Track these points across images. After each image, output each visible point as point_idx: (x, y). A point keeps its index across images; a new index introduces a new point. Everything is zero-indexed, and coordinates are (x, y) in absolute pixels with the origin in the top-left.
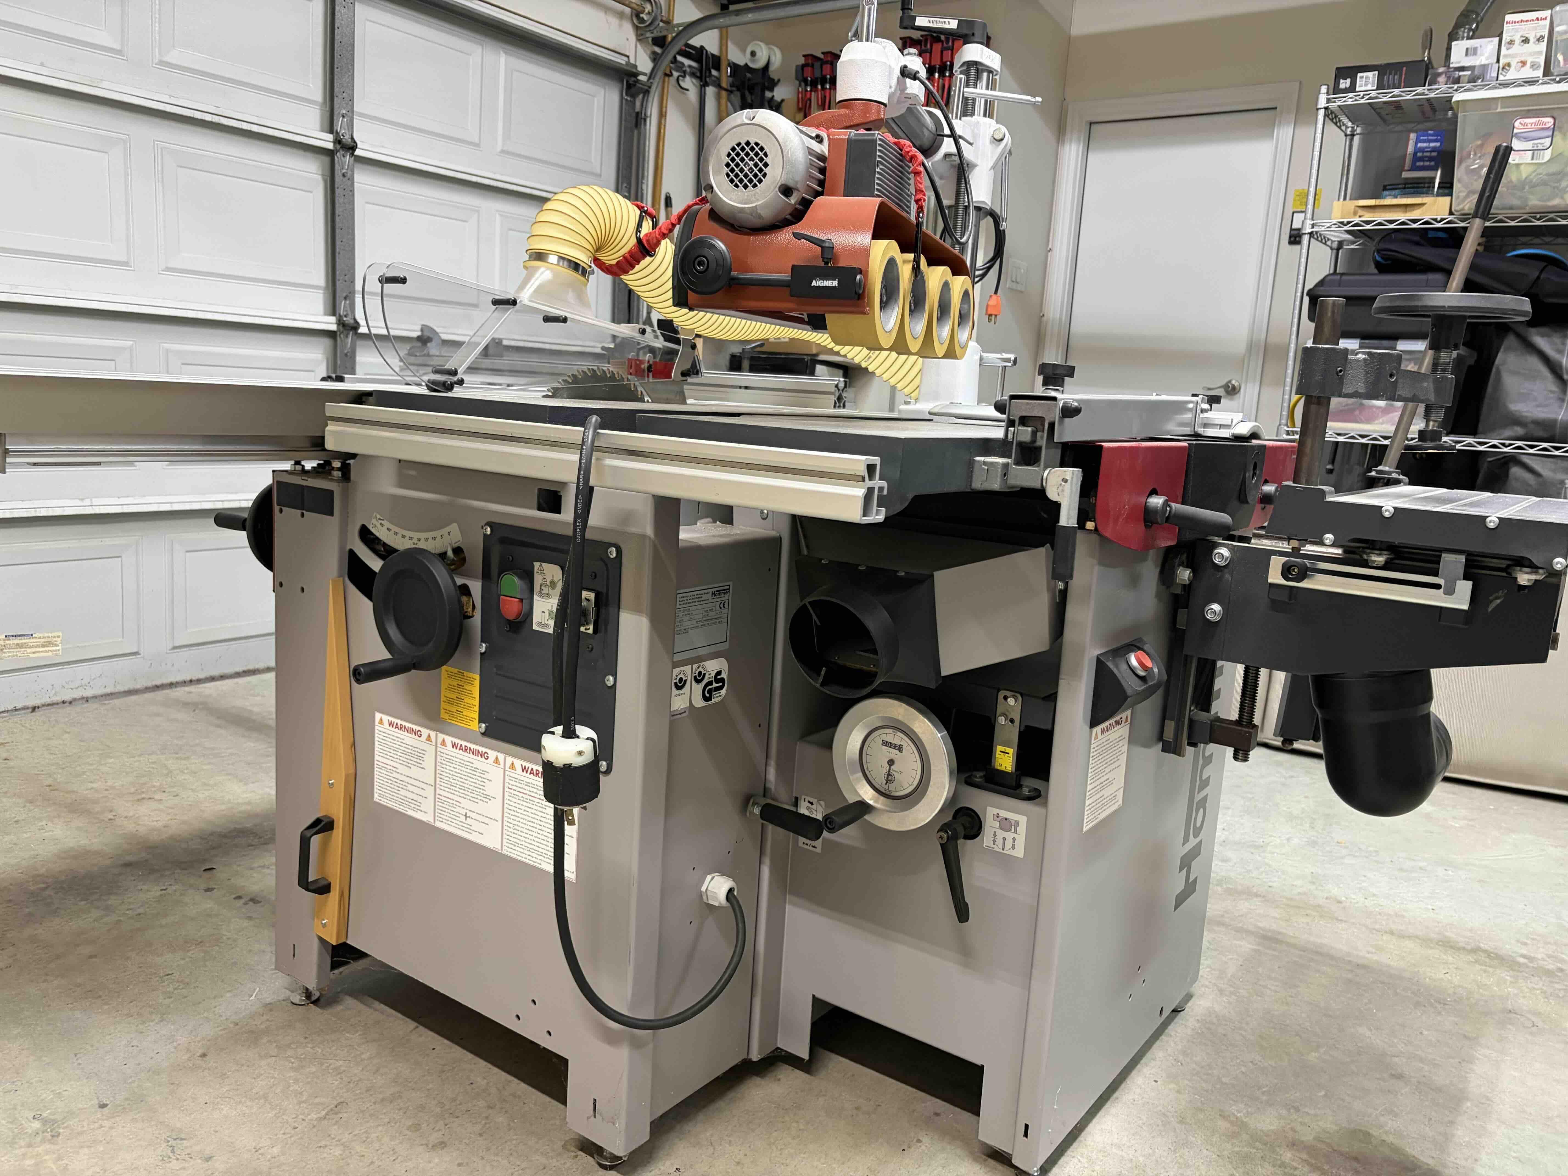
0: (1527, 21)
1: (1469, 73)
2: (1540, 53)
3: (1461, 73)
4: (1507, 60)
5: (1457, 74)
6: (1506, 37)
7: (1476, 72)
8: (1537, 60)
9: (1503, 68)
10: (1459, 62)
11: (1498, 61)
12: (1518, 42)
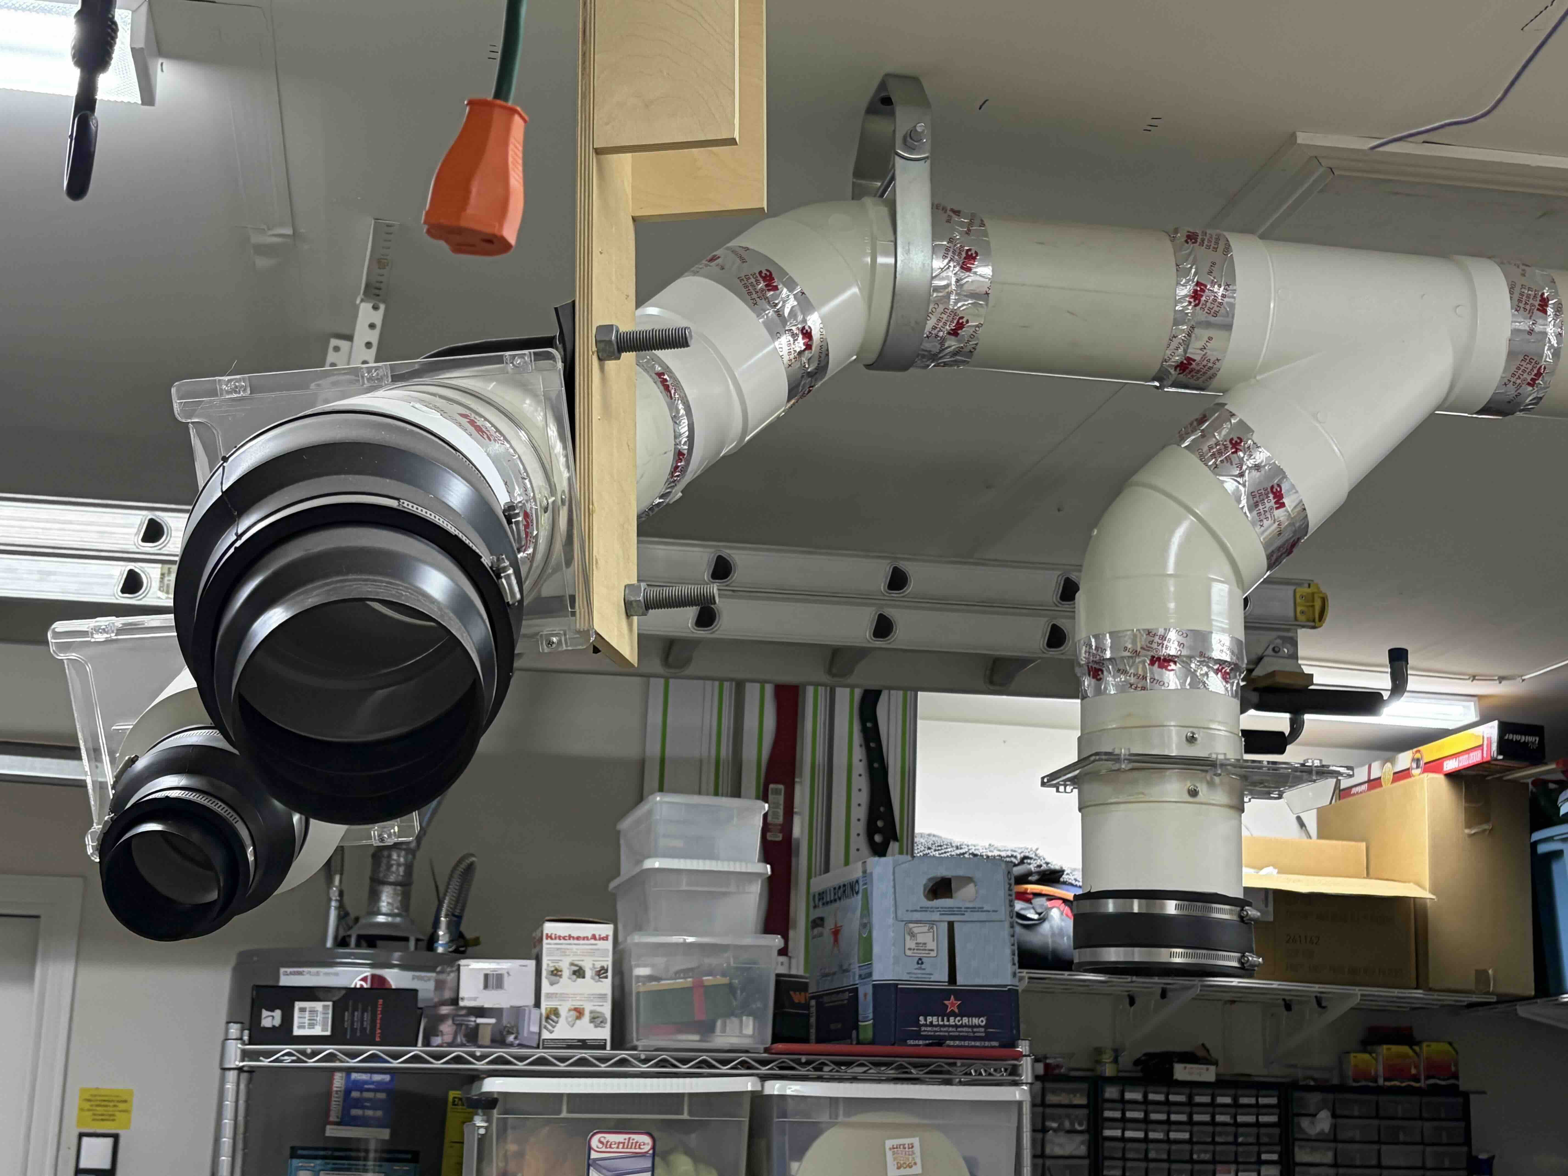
0: (578, 938)
1: (493, 1021)
2: (602, 997)
3: (480, 1021)
4: (553, 1004)
5: (473, 1020)
6: (547, 962)
7: (505, 1022)
8: (599, 1009)
9: (548, 1018)
10: (475, 999)
11: (537, 1004)
12: (566, 973)
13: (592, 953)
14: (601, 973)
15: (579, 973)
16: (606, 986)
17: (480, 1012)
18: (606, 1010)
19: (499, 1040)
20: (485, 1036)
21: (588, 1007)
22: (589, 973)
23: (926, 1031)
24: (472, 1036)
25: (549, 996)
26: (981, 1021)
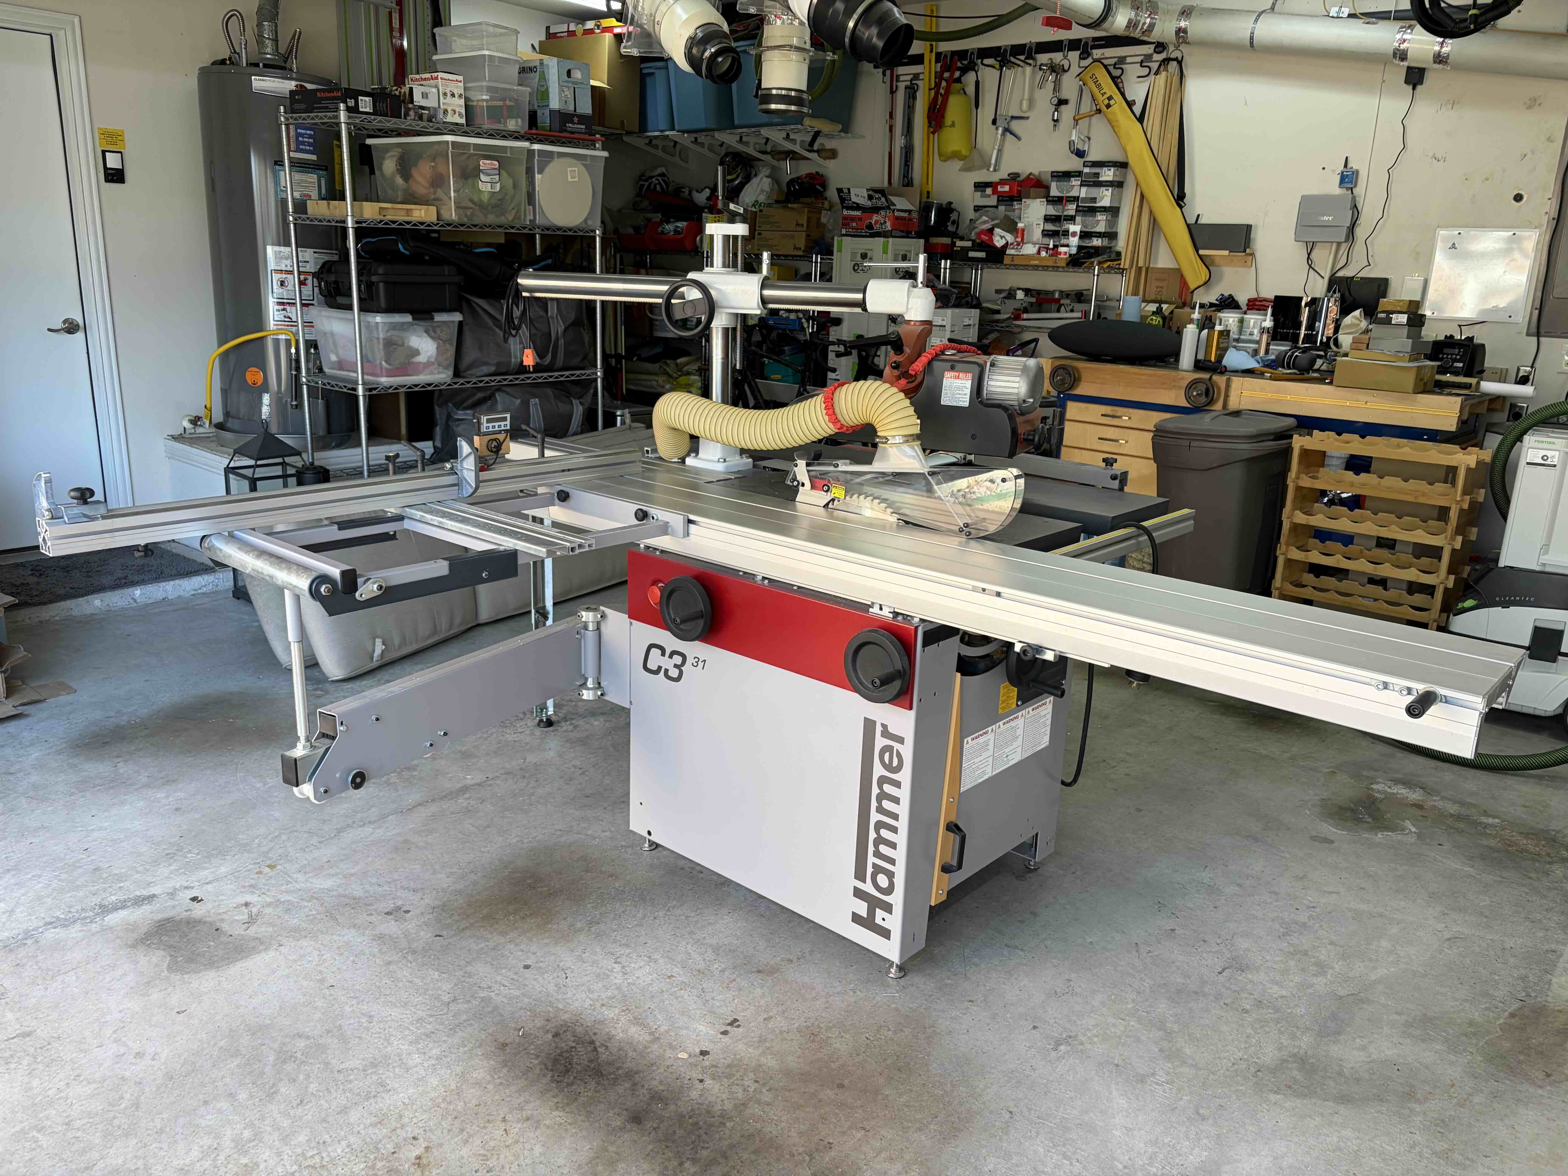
0: (451, 81)
1: (426, 112)
2: (462, 106)
3: (422, 111)
4: (445, 107)
5: (420, 111)
6: (441, 89)
7: (430, 113)
8: (461, 111)
9: (444, 112)
10: (419, 102)
11: (440, 107)
12: (449, 95)
13: (457, 87)
14: (460, 96)
15: (453, 95)
16: (462, 102)
17: (423, 108)
18: (463, 111)
19: (430, 120)
20: (425, 117)
21: (457, 110)
22: (456, 96)
23: (569, 129)
24: (421, 117)
25: (444, 104)
26: (583, 127)
